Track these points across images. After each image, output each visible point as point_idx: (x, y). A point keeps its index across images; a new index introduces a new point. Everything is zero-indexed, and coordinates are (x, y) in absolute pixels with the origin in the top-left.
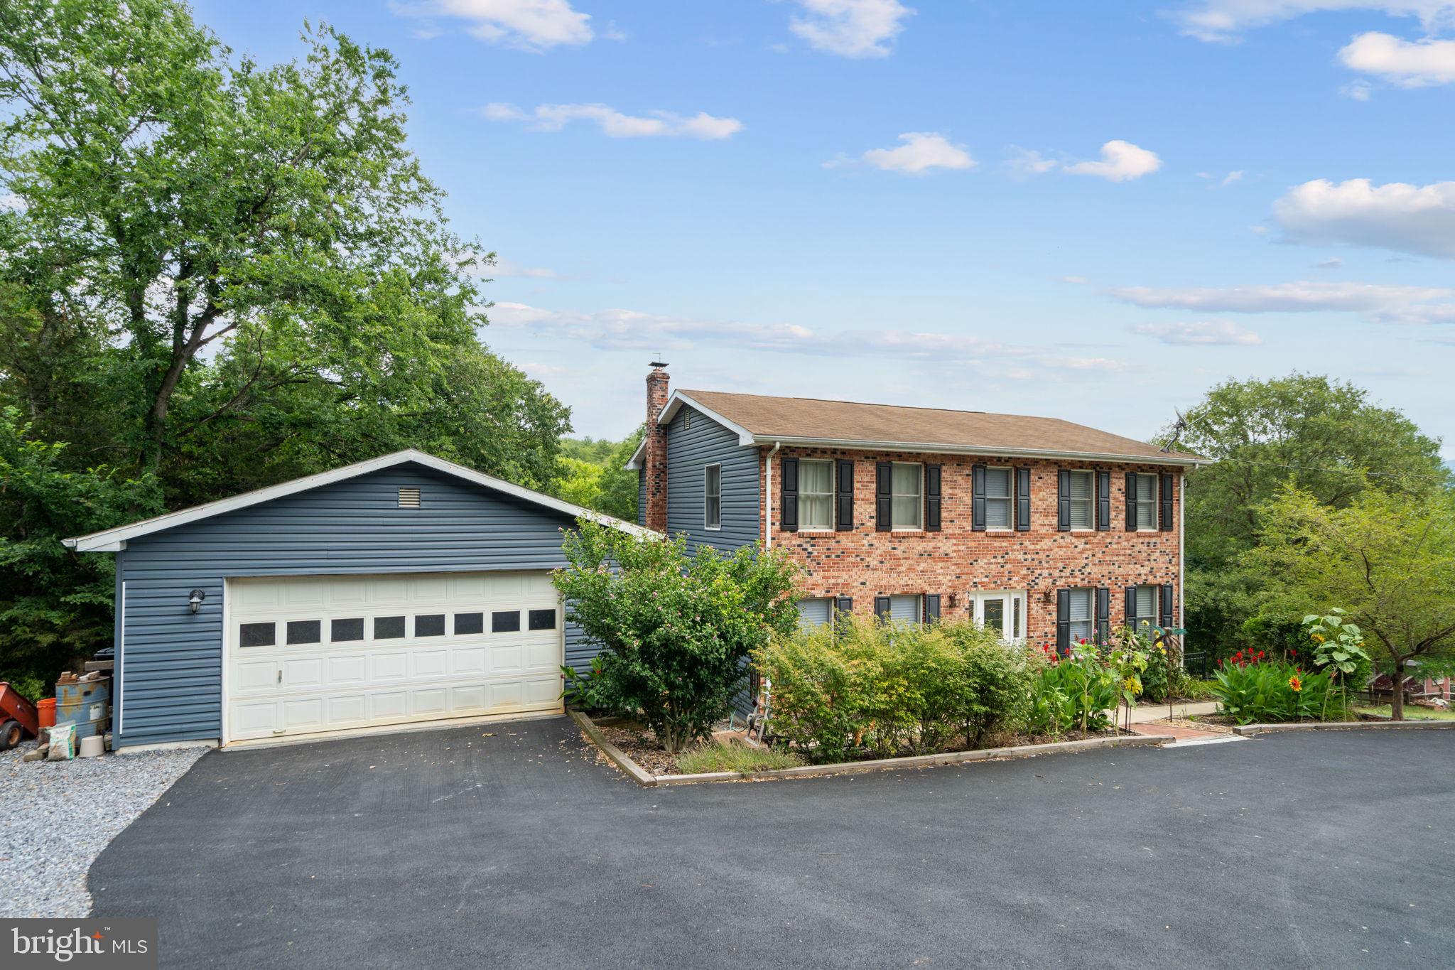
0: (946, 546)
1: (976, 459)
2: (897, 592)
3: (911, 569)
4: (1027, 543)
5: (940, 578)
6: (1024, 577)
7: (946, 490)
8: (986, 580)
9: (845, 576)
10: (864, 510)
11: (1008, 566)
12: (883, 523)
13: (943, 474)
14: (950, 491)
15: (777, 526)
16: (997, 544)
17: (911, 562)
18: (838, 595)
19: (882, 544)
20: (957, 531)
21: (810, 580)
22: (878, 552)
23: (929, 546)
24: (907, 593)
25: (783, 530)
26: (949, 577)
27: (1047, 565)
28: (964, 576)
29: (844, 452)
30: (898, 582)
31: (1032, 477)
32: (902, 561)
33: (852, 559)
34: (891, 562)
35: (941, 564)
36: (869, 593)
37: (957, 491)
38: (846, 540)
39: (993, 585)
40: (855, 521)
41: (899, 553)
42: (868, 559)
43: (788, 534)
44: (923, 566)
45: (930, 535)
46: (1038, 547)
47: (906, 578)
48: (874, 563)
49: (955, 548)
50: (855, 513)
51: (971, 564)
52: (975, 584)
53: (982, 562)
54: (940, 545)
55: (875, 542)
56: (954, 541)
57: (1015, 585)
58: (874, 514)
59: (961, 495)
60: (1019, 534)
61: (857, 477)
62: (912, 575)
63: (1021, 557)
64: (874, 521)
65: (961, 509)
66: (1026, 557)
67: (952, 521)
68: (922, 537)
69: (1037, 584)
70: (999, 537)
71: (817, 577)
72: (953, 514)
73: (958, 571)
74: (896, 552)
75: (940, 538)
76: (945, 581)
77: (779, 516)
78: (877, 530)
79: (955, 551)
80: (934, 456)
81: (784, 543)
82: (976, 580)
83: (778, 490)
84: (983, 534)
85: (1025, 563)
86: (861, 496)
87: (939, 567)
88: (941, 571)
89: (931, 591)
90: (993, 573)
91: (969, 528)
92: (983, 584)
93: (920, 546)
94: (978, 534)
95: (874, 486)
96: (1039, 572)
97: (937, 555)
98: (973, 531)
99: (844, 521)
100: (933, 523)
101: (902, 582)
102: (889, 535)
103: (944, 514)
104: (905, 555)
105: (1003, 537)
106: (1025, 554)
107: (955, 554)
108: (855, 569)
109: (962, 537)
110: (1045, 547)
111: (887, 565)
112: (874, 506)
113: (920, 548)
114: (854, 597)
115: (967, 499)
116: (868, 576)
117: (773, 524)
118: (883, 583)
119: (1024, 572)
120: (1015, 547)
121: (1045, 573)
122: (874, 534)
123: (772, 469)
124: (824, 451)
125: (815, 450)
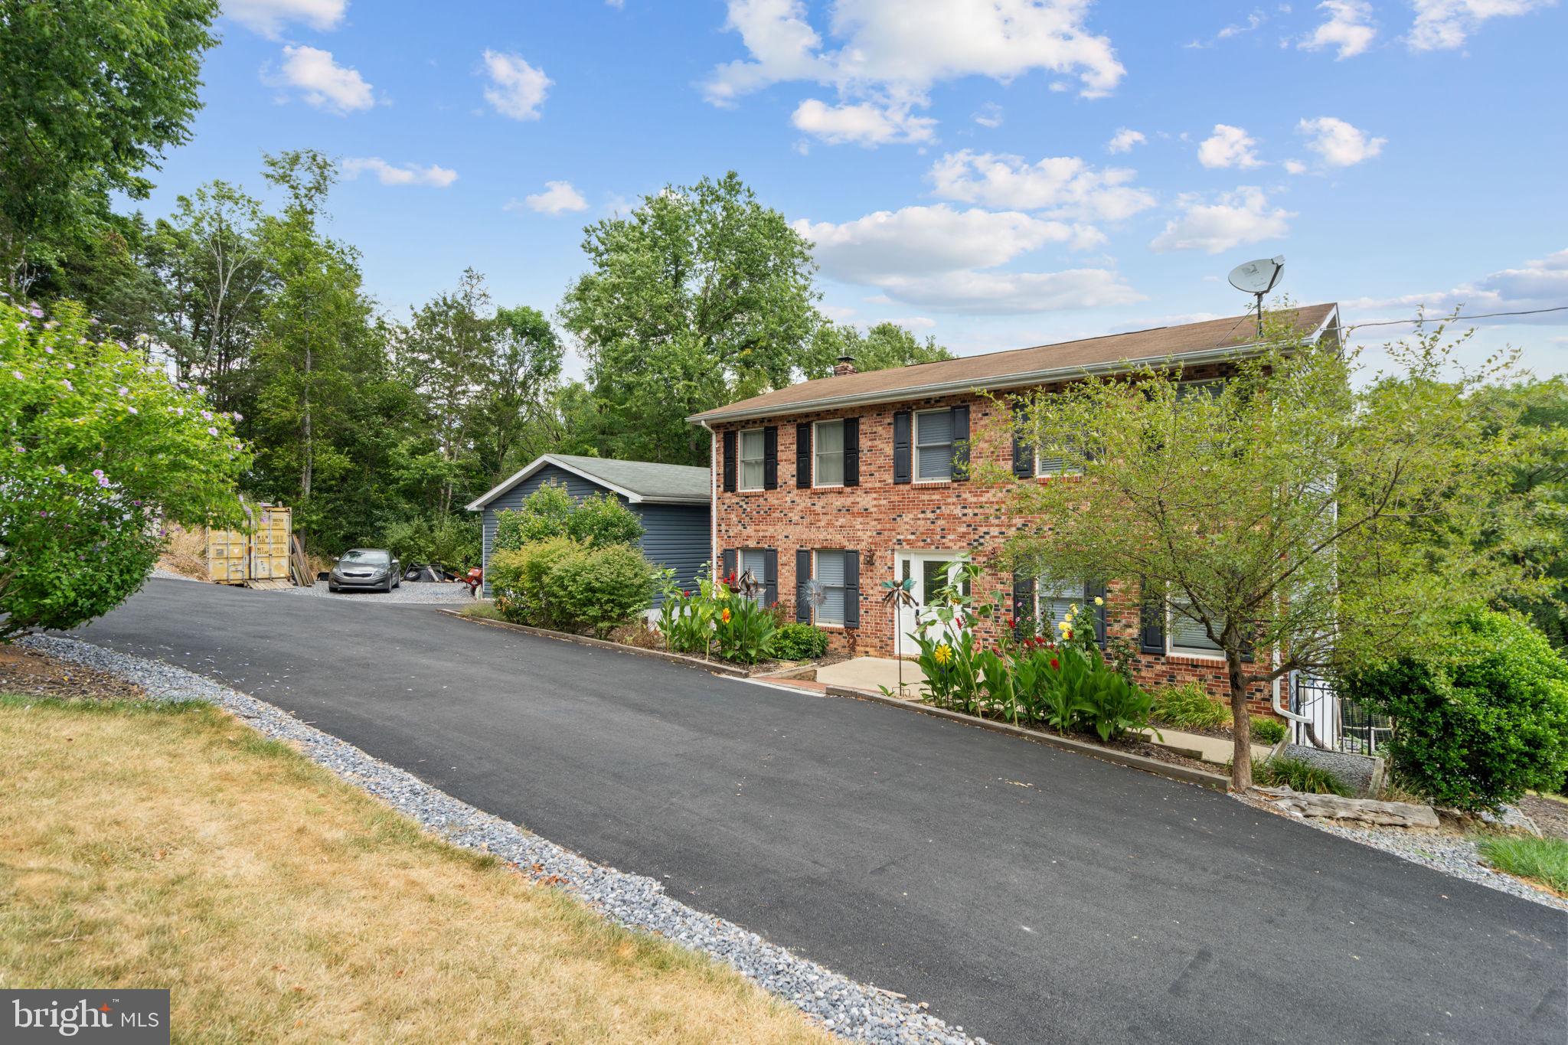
0: (865, 501)
1: (899, 406)
2: (816, 546)
3: (829, 524)
4: (966, 495)
5: (860, 533)
6: (963, 536)
7: (864, 443)
8: (913, 537)
9: (771, 530)
10: (787, 470)
11: (941, 523)
12: (803, 481)
13: (861, 427)
14: (869, 443)
15: (722, 489)
16: (925, 497)
17: (829, 517)
18: (766, 546)
19: (803, 500)
20: (878, 485)
21: (745, 533)
22: (799, 508)
23: (849, 501)
24: (826, 548)
25: (725, 491)
26: (869, 533)
27: (997, 522)
28: (886, 533)
29: (770, 420)
30: (819, 536)
31: (972, 416)
32: (821, 516)
33: (777, 514)
34: (811, 517)
35: (860, 520)
36: (792, 545)
37: (876, 443)
38: (773, 498)
39: (922, 544)
40: (779, 480)
41: (818, 508)
42: (790, 515)
43: (729, 494)
44: (841, 521)
45: (849, 490)
46: (983, 499)
47: (825, 533)
48: (796, 518)
49: (875, 502)
50: (779, 473)
51: (894, 519)
52: (899, 542)
53: (908, 517)
54: (858, 500)
55: (797, 499)
56: (875, 495)
57: (951, 544)
58: (795, 473)
59: (881, 446)
60: (956, 485)
61: (780, 440)
62: (830, 530)
63: (958, 511)
64: (795, 479)
65: (881, 461)
66: (966, 511)
67: (872, 475)
68: (840, 493)
69: (981, 544)
70: (928, 489)
71: (750, 530)
72: (873, 468)
73: (879, 527)
74: (816, 508)
75: (859, 492)
76: (865, 537)
77: (722, 480)
78: (798, 487)
79: (875, 506)
80: (853, 409)
81: (727, 501)
82: (899, 537)
83: (722, 459)
84: (907, 487)
85: (964, 519)
86: (784, 458)
87: (858, 523)
88: (860, 527)
89: (850, 547)
90: (922, 529)
91: (891, 481)
92: (909, 542)
93: (839, 502)
94: (901, 487)
95: (794, 447)
96: (985, 529)
97: (855, 510)
98: (896, 483)
99: (771, 482)
100: (851, 478)
101: (821, 537)
102: (809, 491)
103: (862, 468)
104: (824, 511)
105: (933, 489)
106: (965, 507)
107: (875, 509)
108: (780, 524)
109: (884, 490)
110: (994, 500)
111: (805, 521)
112: (795, 466)
113: (838, 503)
114: (779, 549)
115: (889, 450)
116: (790, 530)
117: (718, 486)
118: (804, 537)
119: (963, 529)
120: (950, 500)
121: (994, 531)
122: (796, 491)
123: (718, 441)
124: (754, 421)
125: (748, 422)
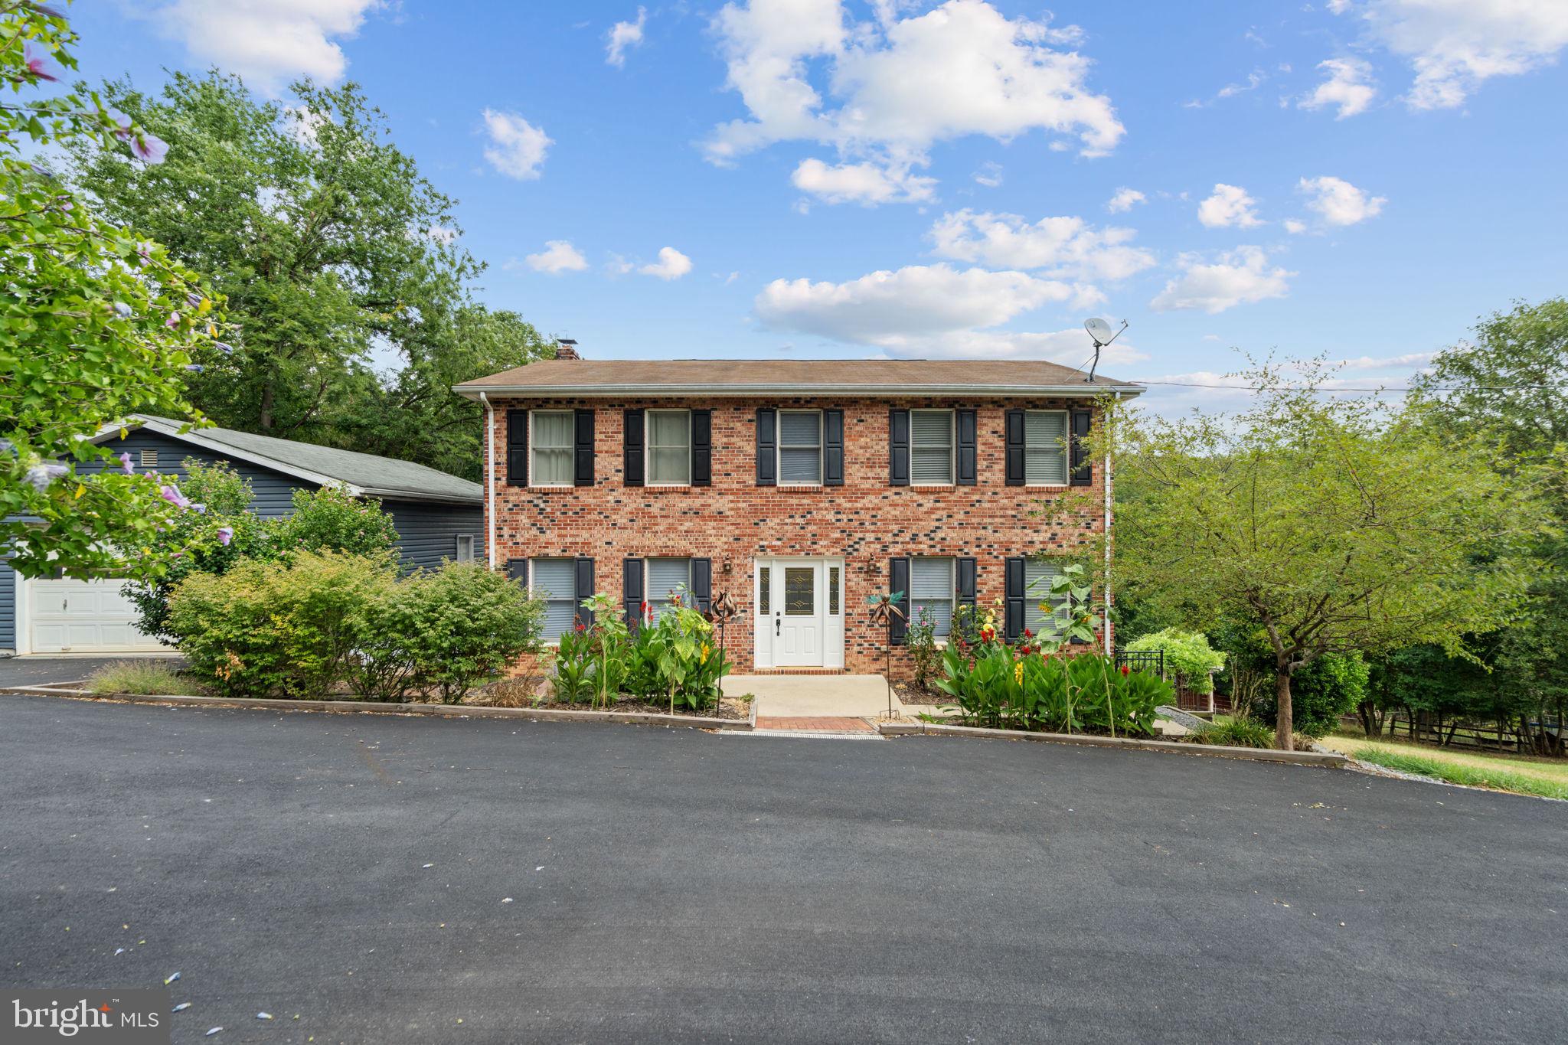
0: (717, 503)
1: (763, 402)
2: (652, 554)
3: (671, 528)
4: (841, 501)
5: (711, 539)
6: (837, 542)
7: (717, 439)
8: (779, 543)
9: (584, 535)
10: (608, 462)
11: (812, 528)
12: (633, 477)
13: (714, 421)
14: (725, 440)
15: (504, 481)
16: (794, 501)
17: (670, 520)
18: (577, 555)
19: (633, 500)
20: (735, 486)
21: (543, 538)
22: (628, 509)
23: (698, 503)
24: (667, 555)
25: (510, 485)
26: (724, 539)
27: (873, 528)
28: (746, 539)
29: (582, 401)
30: (654, 542)
31: (847, 421)
32: (659, 520)
33: (594, 516)
34: (645, 521)
35: (712, 524)
36: (616, 554)
37: (733, 440)
38: (586, 496)
39: (790, 550)
40: (597, 476)
41: (655, 510)
42: (614, 517)
43: (516, 489)
44: (687, 525)
45: (698, 490)
46: (859, 505)
47: (665, 539)
48: (622, 521)
49: (732, 505)
50: (597, 467)
51: (756, 524)
52: (763, 548)
53: (773, 522)
54: (710, 501)
55: (624, 499)
56: (731, 497)
57: (823, 550)
58: (621, 467)
59: (741, 444)
60: (828, 490)
61: (598, 427)
62: (672, 535)
63: (831, 516)
64: (621, 475)
65: (740, 460)
66: (839, 517)
67: (728, 475)
68: (685, 493)
69: (857, 550)
70: (798, 493)
71: (551, 535)
72: (729, 467)
73: (737, 532)
74: (651, 509)
75: (711, 493)
76: (719, 543)
77: (505, 471)
78: (626, 485)
79: (732, 509)
80: (703, 400)
81: (511, 498)
82: (762, 543)
83: (503, 444)
84: (773, 490)
85: (838, 524)
86: (605, 448)
87: (710, 527)
88: (713, 532)
89: (700, 555)
90: (789, 535)
91: (752, 482)
92: (774, 549)
93: (684, 503)
94: (765, 489)
95: (621, 437)
96: (861, 535)
97: (706, 513)
98: (758, 485)
99: (584, 475)
100: (702, 477)
101: (659, 543)
102: (641, 490)
103: (716, 467)
104: (664, 513)
105: (803, 493)
106: (839, 513)
107: (732, 513)
108: (598, 527)
109: (744, 492)
110: (870, 506)
111: (639, 524)
112: (621, 459)
113: (683, 505)
114: (597, 558)
115: (750, 448)
116: (614, 535)
117: (497, 479)
118: (635, 543)
119: (837, 535)
120: (822, 505)
121: (870, 537)
122: (622, 489)
123: (496, 421)
124: (558, 401)
125: (547, 401)
